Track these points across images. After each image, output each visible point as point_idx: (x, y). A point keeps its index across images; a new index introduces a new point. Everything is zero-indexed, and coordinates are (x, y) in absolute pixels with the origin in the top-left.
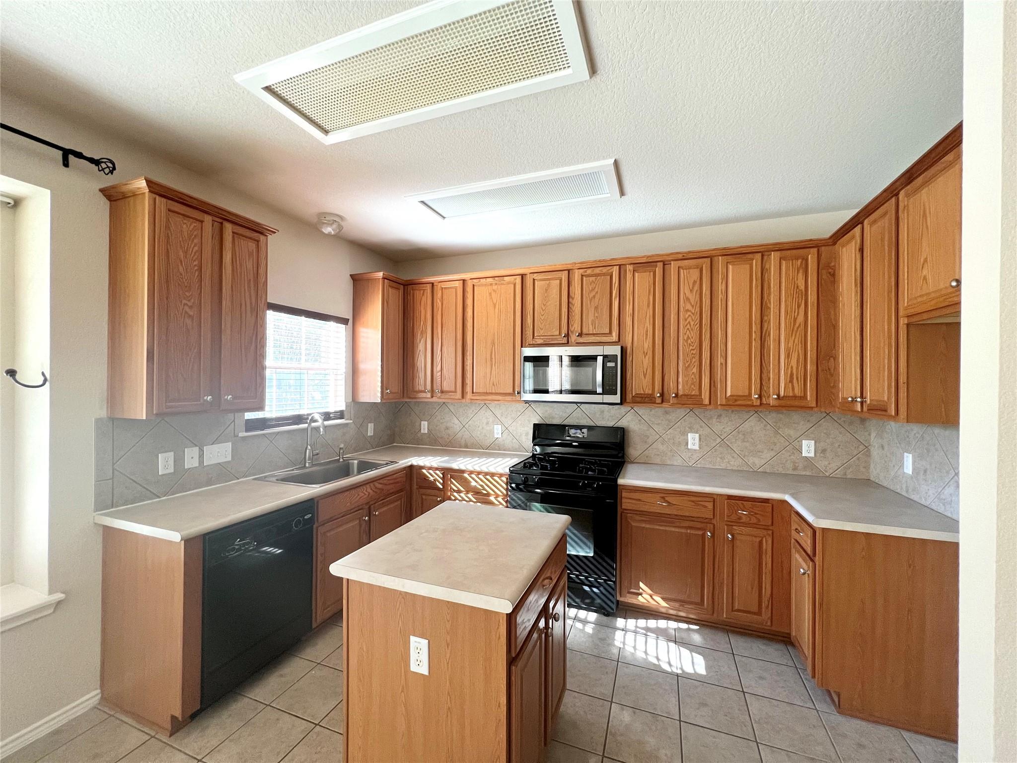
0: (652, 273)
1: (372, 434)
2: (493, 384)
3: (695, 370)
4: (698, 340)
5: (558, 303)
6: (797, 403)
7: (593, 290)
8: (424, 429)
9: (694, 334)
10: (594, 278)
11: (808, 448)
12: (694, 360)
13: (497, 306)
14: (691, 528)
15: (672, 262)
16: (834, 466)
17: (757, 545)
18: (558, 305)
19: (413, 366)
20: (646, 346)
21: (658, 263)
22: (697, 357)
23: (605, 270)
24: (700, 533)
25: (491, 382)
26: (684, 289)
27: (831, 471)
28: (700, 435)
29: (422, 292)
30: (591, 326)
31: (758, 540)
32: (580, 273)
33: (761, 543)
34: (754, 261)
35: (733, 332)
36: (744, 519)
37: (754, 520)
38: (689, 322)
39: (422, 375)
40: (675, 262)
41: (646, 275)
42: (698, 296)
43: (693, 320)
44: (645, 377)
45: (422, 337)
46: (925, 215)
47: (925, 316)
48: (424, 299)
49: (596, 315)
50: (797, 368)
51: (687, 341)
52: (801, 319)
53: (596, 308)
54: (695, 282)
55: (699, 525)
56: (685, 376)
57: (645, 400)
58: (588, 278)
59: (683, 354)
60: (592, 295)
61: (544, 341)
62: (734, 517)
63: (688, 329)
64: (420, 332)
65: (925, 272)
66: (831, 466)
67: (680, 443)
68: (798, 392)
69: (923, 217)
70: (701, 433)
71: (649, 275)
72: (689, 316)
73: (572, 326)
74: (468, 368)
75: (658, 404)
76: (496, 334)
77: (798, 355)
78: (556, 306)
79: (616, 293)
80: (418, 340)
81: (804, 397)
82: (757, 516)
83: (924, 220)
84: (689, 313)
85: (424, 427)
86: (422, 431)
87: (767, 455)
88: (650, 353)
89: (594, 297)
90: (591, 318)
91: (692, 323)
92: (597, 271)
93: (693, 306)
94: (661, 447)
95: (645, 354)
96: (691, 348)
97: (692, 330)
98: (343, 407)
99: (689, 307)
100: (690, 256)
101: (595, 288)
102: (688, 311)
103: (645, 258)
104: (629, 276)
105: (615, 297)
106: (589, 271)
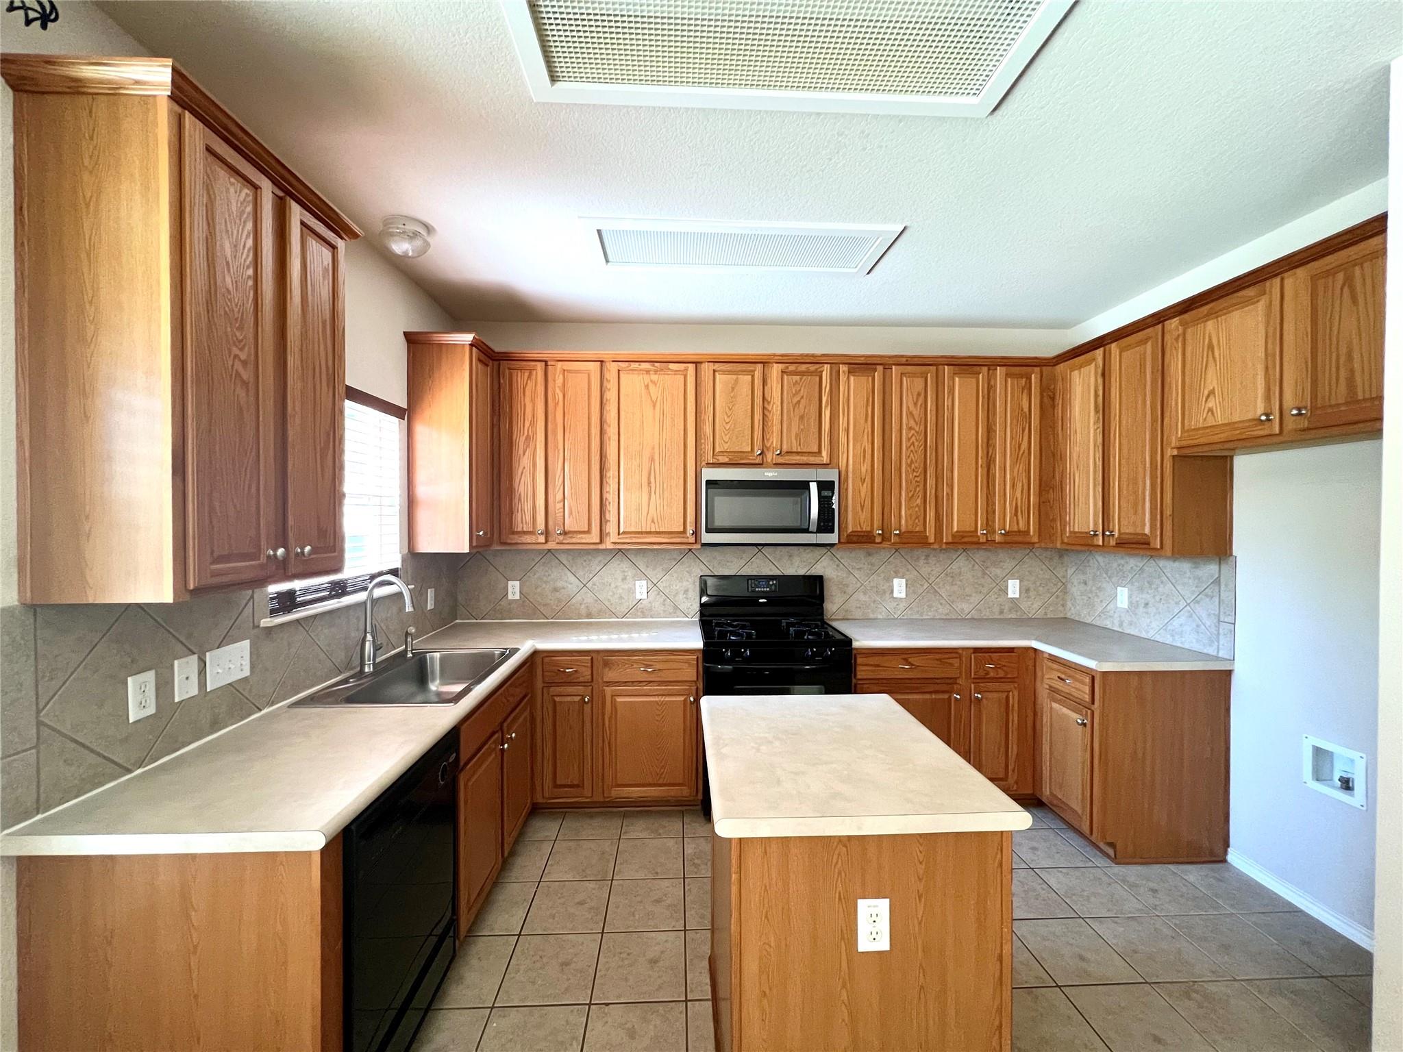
0: (870, 378)
1: (433, 607)
2: (653, 521)
3: (919, 501)
4: (922, 465)
5: (750, 407)
6: (1020, 539)
7: (797, 393)
8: (514, 593)
9: (918, 457)
10: (798, 377)
11: (1014, 588)
12: (918, 489)
13: (658, 404)
14: (936, 692)
15: (893, 367)
16: (1036, 606)
17: (1004, 701)
18: (750, 411)
19: (511, 490)
20: (863, 470)
21: (878, 367)
22: (922, 486)
23: (812, 368)
24: (946, 696)
25: (650, 519)
26: (907, 403)
27: (1034, 612)
28: (907, 581)
29: (527, 374)
30: (794, 441)
31: (1004, 695)
32: (780, 368)
33: (1007, 697)
34: (981, 375)
35: (959, 456)
36: (992, 674)
37: (1001, 674)
38: (913, 443)
39: (527, 507)
40: (898, 367)
41: (863, 379)
42: (923, 410)
43: (917, 440)
44: (862, 510)
45: (528, 446)
46: (1211, 347)
47: (1206, 448)
48: (530, 385)
49: (802, 427)
50: (1022, 499)
51: (910, 466)
52: (1024, 446)
53: (802, 418)
54: (919, 395)
55: (945, 688)
56: (908, 508)
57: (860, 540)
58: (790, 377)
59: (906, 481)
60: (796, 400)
61: (730, 459)
62: (982, 673)
63: (912, 451)
64: (523, 439)
65: (1211, 404)
66: (1034, 607)
67: (884, 592)
68: (1022, 526)
69: (1208, 348)
70: (907, 577)
71: (868, 379)
72: (913, 435)
73: (768, 440)
74: (611, 497)
75: (878, 543)
76: (657, 447)
77: (1023, 486)
78: (746, 411)
79: (827, 400)
80: (521, 452)
81: (1028, 532)
82: (1005, 668)
83: (1210, 353)
84: (913, 432)
85: (514, 590)
86: (510, 597)
87: (975, 599)
88: (868, 479)
89: (799, 402)
90: (795, 430)
91: (916, 444)
92: (803, 367)
93: (917, 424)
94: (862, 597)
95: (863, 481)
96: (915, 474)
97: (916, 452)
98: (397, 564)
99: (912, 423)
100: (916, 361)
101: (800, 390)
102: (911, 428)
103: (862, 359)
104: (843, 378)
105: (826, 407)
106: (792, 368)
